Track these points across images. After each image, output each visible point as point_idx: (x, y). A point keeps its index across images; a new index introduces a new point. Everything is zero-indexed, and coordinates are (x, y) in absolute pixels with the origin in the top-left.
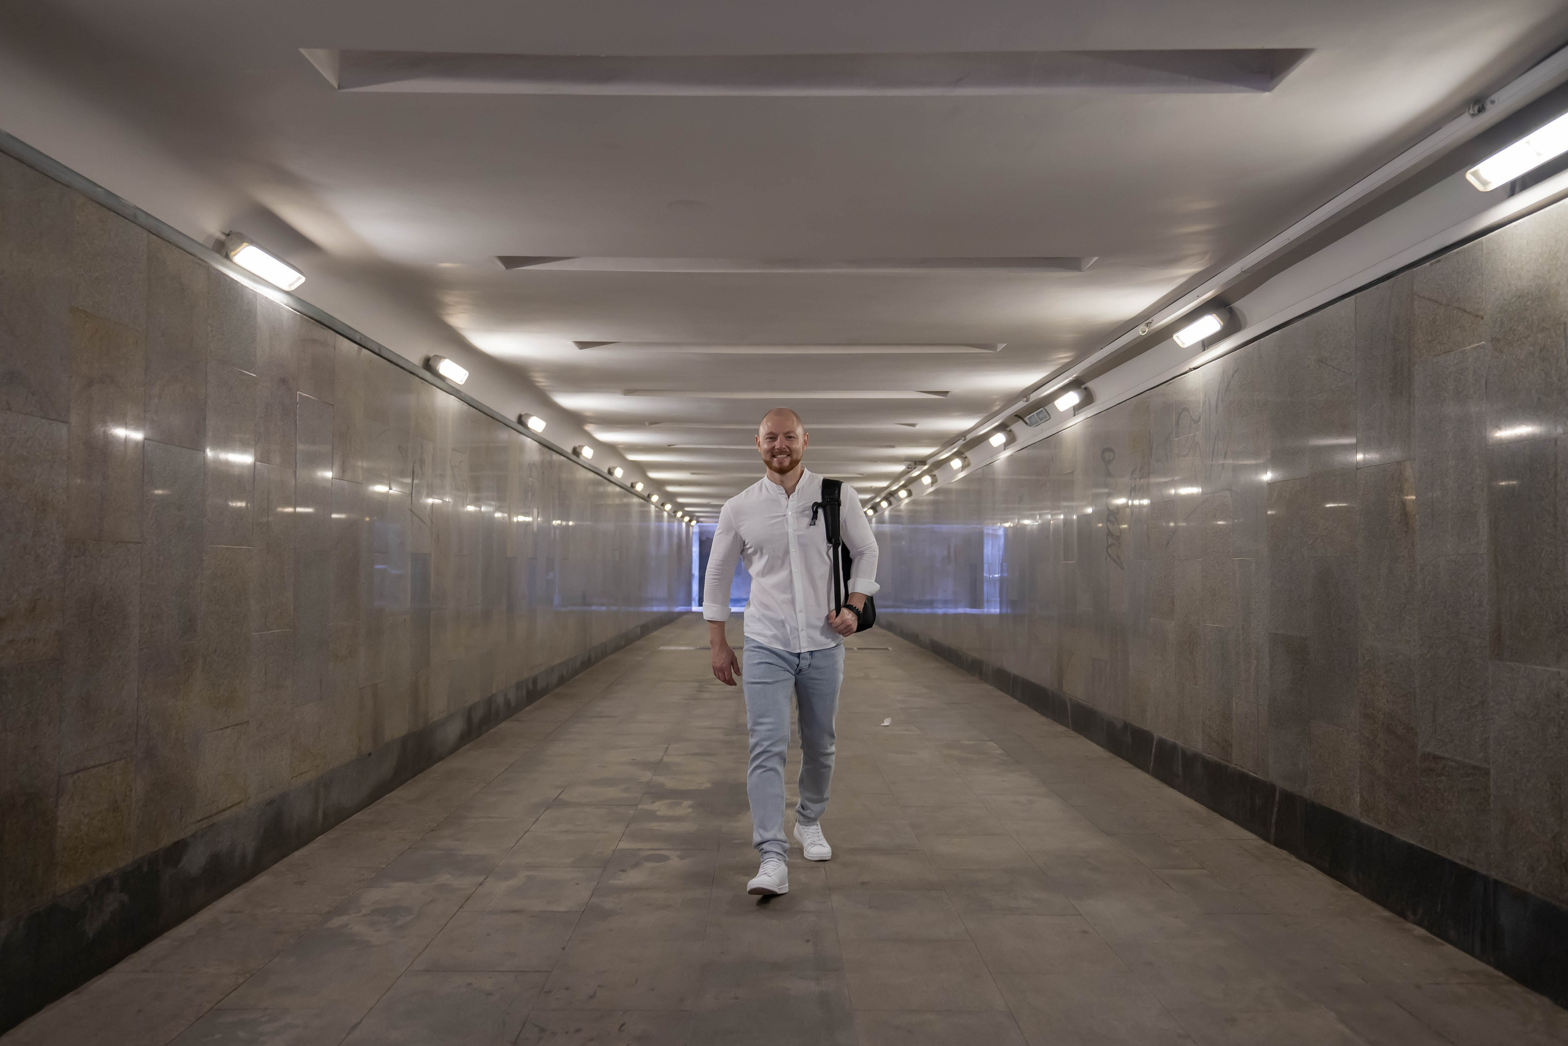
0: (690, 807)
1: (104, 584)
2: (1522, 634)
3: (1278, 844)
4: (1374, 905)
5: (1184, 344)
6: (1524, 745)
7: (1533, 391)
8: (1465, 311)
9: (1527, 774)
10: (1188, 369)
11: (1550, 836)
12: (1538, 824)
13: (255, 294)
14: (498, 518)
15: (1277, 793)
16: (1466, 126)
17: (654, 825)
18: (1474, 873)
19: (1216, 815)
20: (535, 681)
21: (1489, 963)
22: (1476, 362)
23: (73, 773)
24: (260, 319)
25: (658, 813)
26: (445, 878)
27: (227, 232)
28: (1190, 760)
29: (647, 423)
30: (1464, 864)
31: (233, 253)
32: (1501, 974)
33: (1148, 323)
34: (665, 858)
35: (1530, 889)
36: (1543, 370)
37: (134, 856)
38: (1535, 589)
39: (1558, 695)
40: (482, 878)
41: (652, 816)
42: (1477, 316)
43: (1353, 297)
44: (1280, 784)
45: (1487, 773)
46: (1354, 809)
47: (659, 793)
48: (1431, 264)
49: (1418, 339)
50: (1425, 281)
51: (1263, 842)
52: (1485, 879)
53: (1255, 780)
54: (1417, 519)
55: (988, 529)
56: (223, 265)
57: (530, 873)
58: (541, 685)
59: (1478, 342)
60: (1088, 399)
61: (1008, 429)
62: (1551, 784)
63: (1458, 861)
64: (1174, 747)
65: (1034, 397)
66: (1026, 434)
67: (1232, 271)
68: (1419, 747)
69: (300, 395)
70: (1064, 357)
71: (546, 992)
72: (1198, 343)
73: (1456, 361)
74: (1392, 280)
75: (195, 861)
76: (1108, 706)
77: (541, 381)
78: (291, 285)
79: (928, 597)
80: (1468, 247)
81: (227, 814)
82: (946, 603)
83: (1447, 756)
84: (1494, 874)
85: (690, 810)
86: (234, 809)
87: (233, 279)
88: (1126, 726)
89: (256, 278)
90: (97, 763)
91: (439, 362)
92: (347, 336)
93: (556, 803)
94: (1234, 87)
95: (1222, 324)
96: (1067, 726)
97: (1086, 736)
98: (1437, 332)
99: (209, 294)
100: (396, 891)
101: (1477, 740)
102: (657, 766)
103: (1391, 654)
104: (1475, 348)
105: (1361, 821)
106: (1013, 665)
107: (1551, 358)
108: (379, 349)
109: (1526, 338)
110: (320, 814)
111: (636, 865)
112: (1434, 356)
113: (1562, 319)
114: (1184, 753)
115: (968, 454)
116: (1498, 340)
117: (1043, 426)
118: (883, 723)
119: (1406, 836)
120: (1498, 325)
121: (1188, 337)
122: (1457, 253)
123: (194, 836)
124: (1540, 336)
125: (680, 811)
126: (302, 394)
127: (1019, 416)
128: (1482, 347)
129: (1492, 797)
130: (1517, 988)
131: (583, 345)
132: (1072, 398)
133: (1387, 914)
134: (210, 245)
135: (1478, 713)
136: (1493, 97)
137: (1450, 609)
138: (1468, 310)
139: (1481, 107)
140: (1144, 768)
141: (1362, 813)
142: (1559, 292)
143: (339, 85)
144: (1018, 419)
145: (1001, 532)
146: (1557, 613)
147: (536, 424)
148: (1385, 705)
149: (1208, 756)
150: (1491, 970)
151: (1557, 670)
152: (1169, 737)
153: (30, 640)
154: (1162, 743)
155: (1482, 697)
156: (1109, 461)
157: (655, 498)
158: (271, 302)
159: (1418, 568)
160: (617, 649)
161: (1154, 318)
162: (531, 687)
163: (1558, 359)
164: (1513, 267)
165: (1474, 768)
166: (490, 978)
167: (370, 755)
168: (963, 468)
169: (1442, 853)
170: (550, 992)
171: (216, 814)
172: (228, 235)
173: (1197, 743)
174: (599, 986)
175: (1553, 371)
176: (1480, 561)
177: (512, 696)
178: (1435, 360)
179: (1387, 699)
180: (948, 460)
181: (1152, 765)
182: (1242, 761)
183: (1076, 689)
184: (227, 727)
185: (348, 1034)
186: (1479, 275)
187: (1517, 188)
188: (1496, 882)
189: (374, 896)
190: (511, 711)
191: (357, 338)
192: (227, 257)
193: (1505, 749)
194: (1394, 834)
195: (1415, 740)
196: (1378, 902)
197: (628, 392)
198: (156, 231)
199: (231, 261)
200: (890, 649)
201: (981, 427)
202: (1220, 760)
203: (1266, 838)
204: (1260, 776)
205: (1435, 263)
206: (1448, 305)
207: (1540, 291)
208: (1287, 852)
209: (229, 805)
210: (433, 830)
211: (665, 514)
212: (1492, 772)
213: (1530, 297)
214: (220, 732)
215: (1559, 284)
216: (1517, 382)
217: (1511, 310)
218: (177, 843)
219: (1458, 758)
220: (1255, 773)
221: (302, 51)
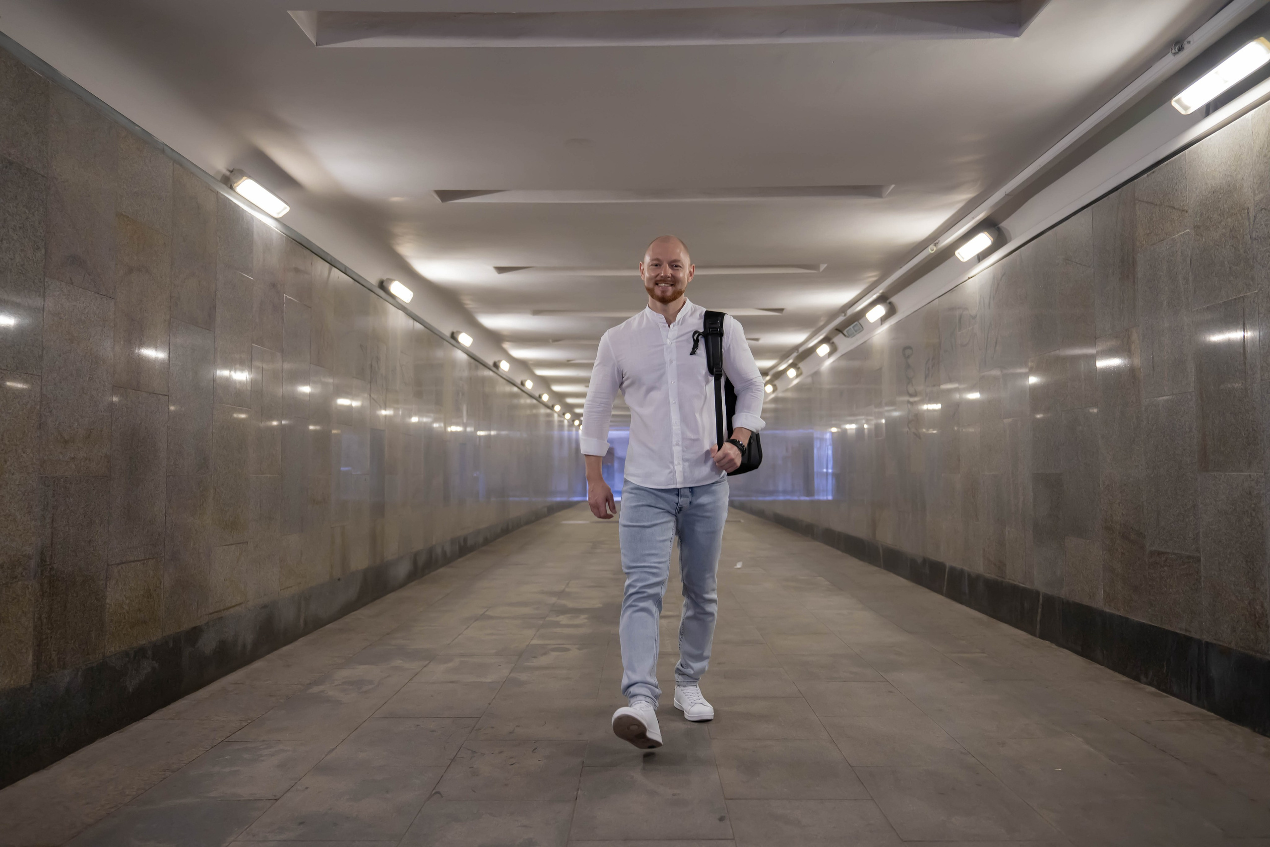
0: (586, 618)
1: (141, 423)
2: (1222, 449)
3: (1043, 637)
4: (1116, 674)
5: (963, 258)
6: (1226, 534)
7: (1226, 263)
8: (1174, 208)
9: (1228, 556)
10: (967, 278)
11: (1246, 602)
12: (1237, 594)
13: (252, 217)
14: (436, 428)
15: (1041, 597)
16: (1171, 63)
17: (558, 630)
18: (1189, 639)
19: (994, 620)
20: (465, 540)
21: (1203, 707)
22: (1182, 246)
23: (118, 564)
24: (255, 236)
25: (561, 623)
26: (398, 662)
27: (231, 169)
28: (974, 580)
29: (550, 341)
30: (1183, 633)
31: (235, 185)
32: (1212, 714)
33: (936, 243)
34: (567, 650)
35: (1233, 645)
36: (1233, 246)
37: (162, 634)
38: (1231, 413)
39: (1250, 492)
40: (427, 662)
41: (557, 624)
42: (1183, 211)
43: (1090, 208)
44: (1043, 590)
45: (1199, 560)
46: (1099, 603)
47: (564, 611)
48: (1148, 176)
49: (1139, 233)
50: (1144, 189)
51: (1030, 636)
52: (1199, 642)
53: (1025, 589)
54: (1142, 371)
55: (817, 434)
56: (228, 193)
57: (463, 659)
58: (470, 542)
59: (1184, 230)
60: (892, 311)
61: (831, 341)
62: (1247, 561)
63: (1178, 631)
64: (962, 572)
65: (850, 312)
66: (845, 344)
67: (998, 196)
68: (1147, 547)
69: (286, 297)
70: (871, 276)
71: (477, 730)
72: (974, 257)
73: (1168, 247)
74: (1120, 190)
75: (208, 643)
76: (909, 546)
77: (470, 304)
78: (278, 213)
79: (771, 488)
80: (1175, 159)
81: (232, 611)
82: (785, 492)
83: (1168, 551)
84: (1206, 638)
85: (586, 621)
86: (237, 608)
87: (235, 204)
88: (925, 560)
89: (253, 205)
90: (136, 559)
91: (390, 284)
92: (320, 255)
93: (483, 617)
94: (991, 34)
95: (992, 239)
96: (879, 566)
97: (895, 573)
98: (1153, 226)
99: (218, 213)
100: (360, 671)
101: (1190, 535)
102: (561, 594)
103: (1125, 478)
104: (1181, 235)
105: (1105, 610)
106: (838, 526)
107: (1238, 236)
108: (345, 269)
109: (1220, 223)
110: (302, 621)
111: (545, 654)
112: (1151, 245)
113: (1245, 205)
114: (969, 575)
115: (801, 365)
116: (1199, 227)
117: (858, 336)
118: (736, 565)
119: (1138, 617)
120: (1199, 215)
121: (966, 252)
122: (1167, 164)
123: (207, 624)
124: (1230, 220)
125: (577, 621)
126: (288, 296)
127: (839, 330)
128: (1188, 234)
129: (1203, 578)
130: (1225, 723)
131: (501, 270)
132: (879, 311)
133: (1125, 679)
134: (219, 178)
135: (1190, 515)
136: (1190, 39)
137: (1168, 438)
138: (1176, 207)
139: (1180, 47)
140: (938, 591)
141: (1105, 604)
142: (1243, 185)
143: (317, 43)
144: (837, 332)
145: (828, 436)
146: (1247, 430)
147: (465, 339)
148: (1120, 518)
149: (987, 575)
150: (1205, 711)
151: (1249, 473)
152: (958, 565)
153: (86, 459)
154: (952, 569)
155: (1193, 502)
156: (909, 357)
157: (557, 408)
158: (264, 225)
159: (1143, 409)
160: (529, 522)
161: (940, 239)
162: (462, 543)
163: (1243, 236)
164: (1208, 170)
165: (1189, 557)
166: (434, 722)
167: (339, 580)
168: (797, 376)
169: (1166, 627)
170: (480, 729)
171: (224, 610)
172: (231, 172)
173: (979, 566)
174: (517, 726)
175: (1240, 246)
176: (1189, 397)
177: (448, 549)
178: (1152, 249)
179: (1122, 513)
180: (785, 370)
181: (945, 588)
182: (1015, 576)
183: (886, 537)
184: (232, 545)
185: (327, 755)
186: (1184, 179)
187: (1211, 110)
188: (1207, 643)
189: (344, 674)
190: (448, 560)
191: (329, 259)
192: (231, 188)
193: (1211, 540)
194: (1129, 617)
195: (1144, 542)
196: (1119, 672)
197: (536, 312)
198: (178, 161)
199: (235, 191)
200: (742, 521)
201: (810, 341)
202: (997, 578)
203: (1033, 633)
204: (1028, 586)
205: (1151, 174)
206: (1162, 205)
207: (1229, 186)
208: (1050, 643)
209: (233, 604)
210: (388, 634)
211: (566, 422)
212: (1202, 559)
213: (1222, 191)
214: (227, 547)
215: (1243, 179)
216: (1213, 257)
217: (1208, 203)
218: (195, 628)
219: (1176, 552)
220: (1024, 584)
221: (289, 12)
